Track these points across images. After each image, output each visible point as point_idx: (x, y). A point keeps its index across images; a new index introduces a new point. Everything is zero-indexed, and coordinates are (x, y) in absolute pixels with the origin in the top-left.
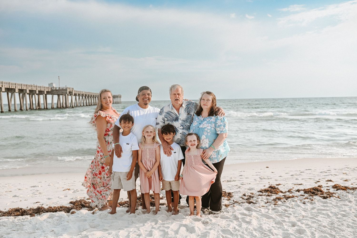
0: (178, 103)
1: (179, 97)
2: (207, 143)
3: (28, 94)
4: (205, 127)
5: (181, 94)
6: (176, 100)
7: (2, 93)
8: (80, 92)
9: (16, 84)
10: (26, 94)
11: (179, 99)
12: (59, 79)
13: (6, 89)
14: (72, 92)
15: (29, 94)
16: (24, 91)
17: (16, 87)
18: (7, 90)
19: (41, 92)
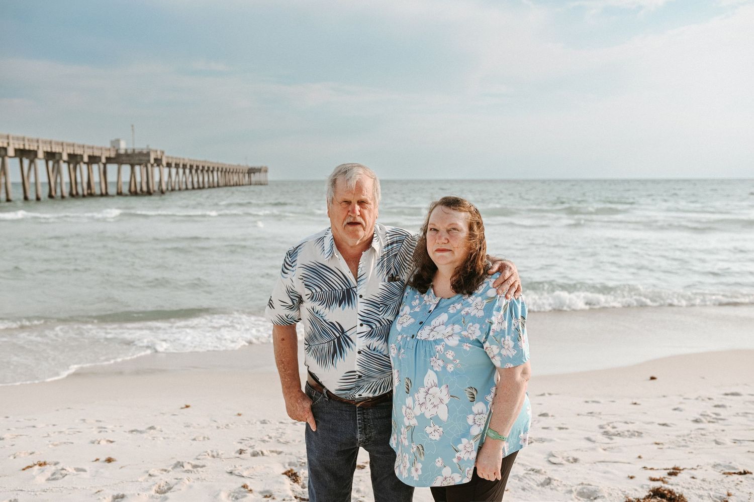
0: (357, 237)
1: (362, 216)
2: (441, 401)
3: (65, 162)
4: (438, 337)
5: (372, 203)
6: (350, 224)
7: (8, 160)
8: (180, 159)
9: (38, 141)
10: (61, 162)
11: (365, 220)
12: (133, 130)
13: (16, 150)
14: (161, 160)
15: (69, 163)
16: (57, 157)
17: (38, 147)
18: (18, 153)
19: (93, 159)
